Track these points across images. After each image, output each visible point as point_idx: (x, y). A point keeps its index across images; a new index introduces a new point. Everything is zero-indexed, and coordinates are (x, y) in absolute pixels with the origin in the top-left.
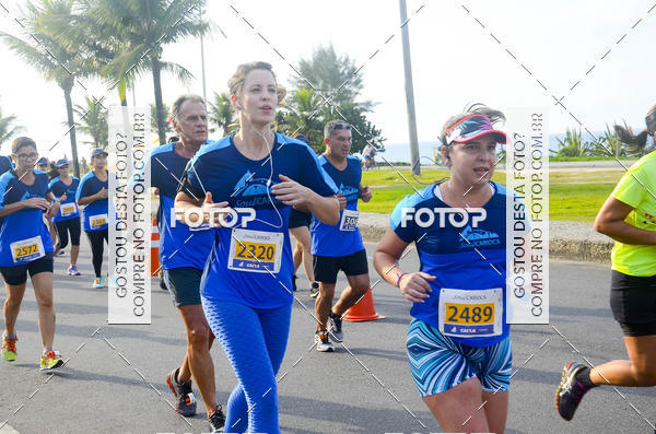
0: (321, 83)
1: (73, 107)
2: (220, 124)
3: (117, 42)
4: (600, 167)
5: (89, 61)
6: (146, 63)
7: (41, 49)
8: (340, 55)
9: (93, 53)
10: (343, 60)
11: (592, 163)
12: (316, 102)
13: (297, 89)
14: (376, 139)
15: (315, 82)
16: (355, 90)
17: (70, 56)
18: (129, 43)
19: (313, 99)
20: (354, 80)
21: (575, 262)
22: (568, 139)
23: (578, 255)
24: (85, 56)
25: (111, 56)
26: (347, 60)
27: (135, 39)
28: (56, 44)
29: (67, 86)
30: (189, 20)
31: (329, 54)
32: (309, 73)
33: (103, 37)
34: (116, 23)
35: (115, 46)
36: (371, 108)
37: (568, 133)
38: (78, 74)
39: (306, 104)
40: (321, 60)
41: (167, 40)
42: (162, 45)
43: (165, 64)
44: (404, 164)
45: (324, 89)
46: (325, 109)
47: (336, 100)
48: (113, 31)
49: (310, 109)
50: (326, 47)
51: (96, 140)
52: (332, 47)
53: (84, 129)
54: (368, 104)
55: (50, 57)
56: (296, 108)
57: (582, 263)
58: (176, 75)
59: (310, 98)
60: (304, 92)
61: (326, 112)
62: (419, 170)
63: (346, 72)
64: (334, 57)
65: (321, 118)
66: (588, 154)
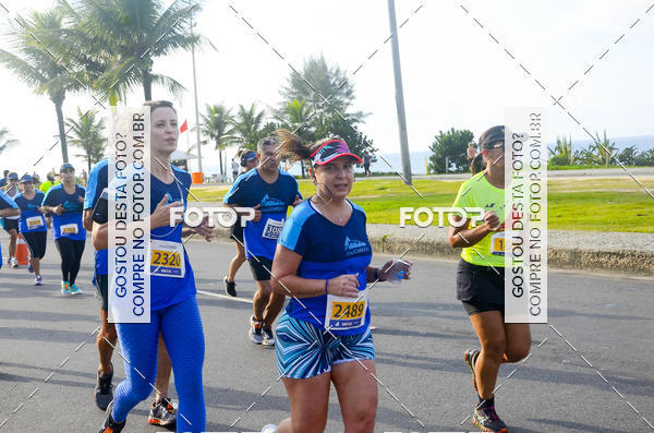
0: (313, 93)
1: (65, 120)
2: (212, 136)
3: (107, 55)
4: (591, 175)
5: (80, 75)
6: (137, 75)
7: (32, 63)
8: (331, 65)
9: (84, 67)
10: (334, 71)
11: (582, 171)
12: (307, 113)
13: (289, 100)
14: (368, 149)
15: (306, 93)
16: (346, 100)
17: (61, 70)
18: (119, 57)
19: (305, 109)
20: (345, 91)
21: (565, 271)
22: (558, 148)
23: (568, 264)
24: (75, 69)
25: (103, 69)
26: (338, 71)
27: (126, 52)
28: (46, 57)
29: (58, 99)
30: (179, 33)
31: (320, 65)
32: (300, 84)
33: (94, 51)
34: (107, 36)
35: (106, 59)
36: (362, 119)
37: (559, 142)
38: (69, 88)
39: (297, 115)
40: (312, 71)
41: (158, 53)
42: (153, 58)
43: (156, 77)
44: (396, 174)
45: (316, 100)
46: (317, 120)
47: (328, 111)
48: (104, 44)
49: (302, 120)
50: (317, 58)
51: (89, 152)
52: (322, 58)
53: (75, 142)
54: (360, 114)
55: (40, 71)
56: (287, 119)
57: (573, 271)
58: (167, 88)
59: (302, 109)
60: (296, 104)
61: (318, 122)
62: (410, 179)
63: (337, 83)
64: (325, 67)
65: (313, 129)
66: (578, 162)
